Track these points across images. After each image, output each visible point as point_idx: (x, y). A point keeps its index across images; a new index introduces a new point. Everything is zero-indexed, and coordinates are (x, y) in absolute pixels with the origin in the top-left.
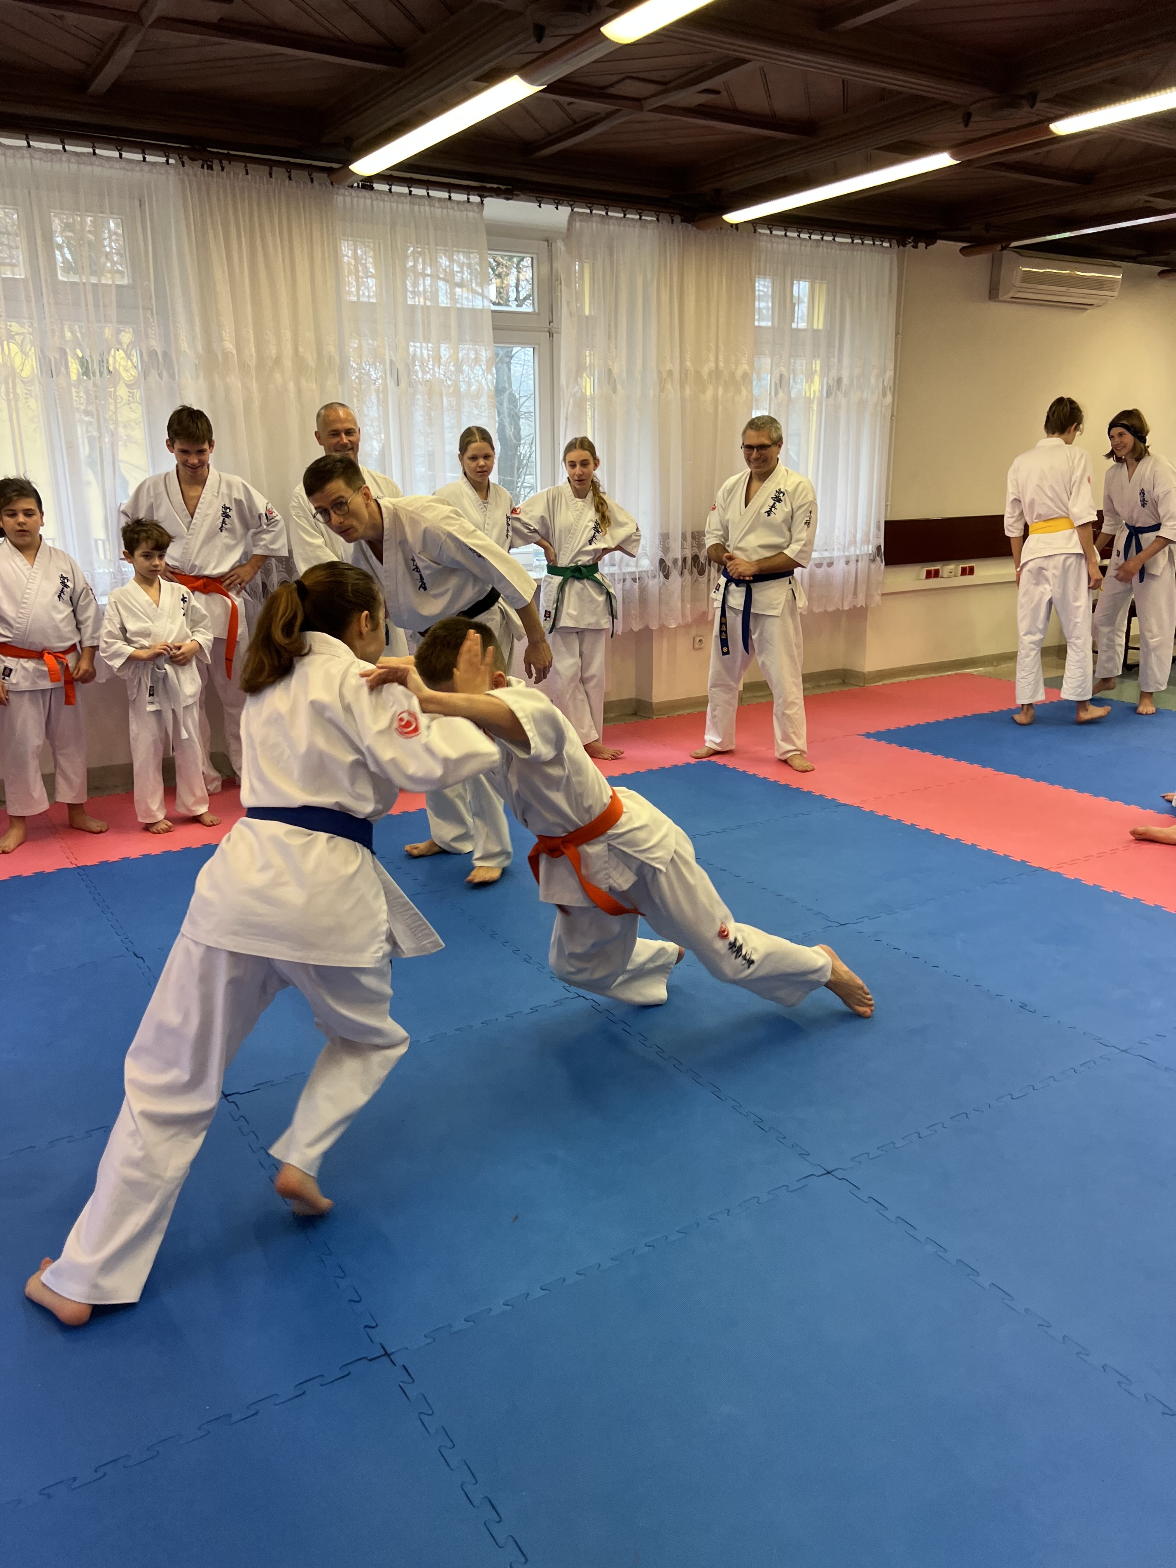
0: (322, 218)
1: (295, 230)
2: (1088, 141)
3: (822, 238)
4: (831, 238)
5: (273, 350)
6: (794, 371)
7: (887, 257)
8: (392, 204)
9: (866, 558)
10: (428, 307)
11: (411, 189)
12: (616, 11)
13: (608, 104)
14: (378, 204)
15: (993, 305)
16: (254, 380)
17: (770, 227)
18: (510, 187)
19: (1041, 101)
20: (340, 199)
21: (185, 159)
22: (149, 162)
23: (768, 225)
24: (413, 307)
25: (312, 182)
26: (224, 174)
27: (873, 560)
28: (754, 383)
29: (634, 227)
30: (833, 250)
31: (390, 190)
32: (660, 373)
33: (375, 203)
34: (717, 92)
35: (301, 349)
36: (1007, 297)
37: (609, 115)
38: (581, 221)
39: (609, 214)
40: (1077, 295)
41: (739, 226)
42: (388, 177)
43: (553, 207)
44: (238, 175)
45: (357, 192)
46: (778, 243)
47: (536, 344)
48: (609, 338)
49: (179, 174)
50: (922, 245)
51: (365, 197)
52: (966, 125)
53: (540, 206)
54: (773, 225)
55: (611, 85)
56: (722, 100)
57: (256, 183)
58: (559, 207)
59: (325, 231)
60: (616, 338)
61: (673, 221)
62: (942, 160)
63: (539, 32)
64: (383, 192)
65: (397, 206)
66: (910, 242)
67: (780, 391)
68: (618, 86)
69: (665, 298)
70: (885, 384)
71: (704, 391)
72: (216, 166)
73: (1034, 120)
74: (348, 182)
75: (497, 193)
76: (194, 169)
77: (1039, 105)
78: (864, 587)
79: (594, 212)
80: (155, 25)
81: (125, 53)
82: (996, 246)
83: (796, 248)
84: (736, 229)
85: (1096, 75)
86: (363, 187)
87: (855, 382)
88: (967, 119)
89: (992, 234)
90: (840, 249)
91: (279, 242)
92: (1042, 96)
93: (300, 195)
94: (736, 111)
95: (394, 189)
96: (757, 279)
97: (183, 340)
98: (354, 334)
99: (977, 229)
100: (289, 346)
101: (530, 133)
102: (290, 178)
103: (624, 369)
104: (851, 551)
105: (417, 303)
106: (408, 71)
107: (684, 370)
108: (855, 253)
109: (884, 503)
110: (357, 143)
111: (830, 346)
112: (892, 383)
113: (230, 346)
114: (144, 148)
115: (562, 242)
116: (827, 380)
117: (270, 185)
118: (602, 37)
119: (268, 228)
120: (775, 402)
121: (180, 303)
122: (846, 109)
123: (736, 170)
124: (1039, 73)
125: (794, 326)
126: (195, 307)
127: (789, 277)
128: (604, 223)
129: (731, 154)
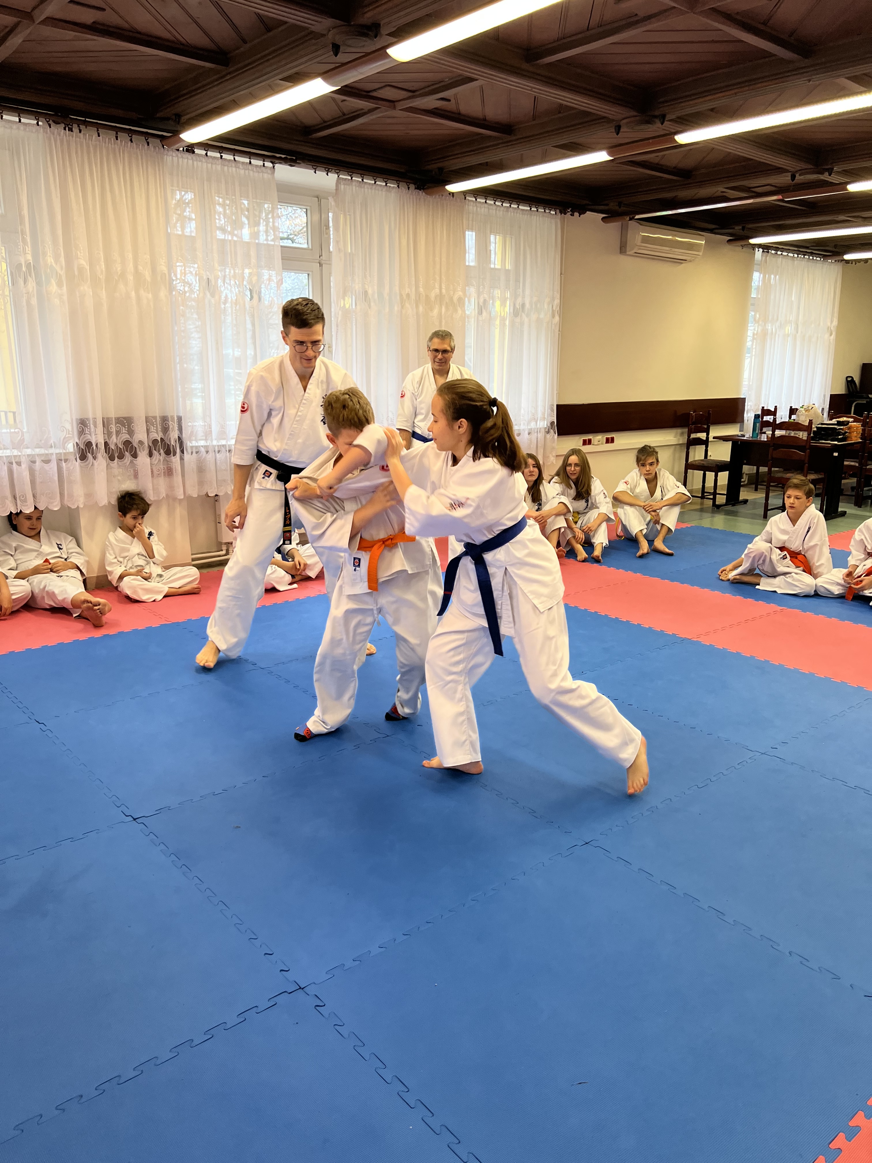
0: (155, 172)
1: (135, 179)
2: (691, 150)
3: (510, 206)
4: (516, 206)
5: (118, 268)
6: (493, 298)
7: (553, 221)
8: (208, 165)
9: (543, 430)
10: (235, 242)
11: (222, 154)
12: (396, 40)
13: (373, 103)
14: (197, 164)
15: (622, 258)
16: (104, 289)
17: (476, 196)
18: (294, 158)
19: (668, 120)
20: (169, 159)
21: (51, 122)
22: (23, 123)
24: (223, 241)
25: (148, 145)
26: (81, 135)
27: (548, 432)
28: (466, 305)
29: (382, 190)
30: (518, 214)
31: (206, 154)
32: (401, 295)
33: (195, 163)
34: (449, 100)
35: (140, 268)
36: (631, 253)
37: (371, 111)
38: (344, 184)
39: (364, 180)
40: (678, 253)
41: (455, 194)
42: (206, 146)
43: (325, 173)
44: (92, 136)
45: (182, 154)
46: (480, 207)
47: (310, 271)
48: (365, 268)
49: (47, 133)
50: (577, 214)
51: (188, 158)
52: (617, 134)
53: (315, 172)
54: (478, 195)
55: (375, 90)
56: (451, 106)
57: (105, 143)
58: (329, 174)
59: (158, 181)
60: (370, 268)
61: (409, 188)
62: (601, 156)
63: (336, 49)
64: (202, 155)
65: (212, 166)
66: (568, 212)
67: (484, 311)
68: (380, 91)
69: (404, 242)
70: (554, 309)
71: (432, 310)
72: (75, 129)
73: (662, 133)
74: (176, 147)
75: (285, 161)
76: (58, 130)
78: (542, 451)
79: (353, 178)
80: (44, 22)
81: (15, 41)
82: (625, 217)
83: (493, 212)
84: (453, 196)
85: (703, 105)
86: (187, 150)
87: (534, 306)
88: (618, 129)
89: (623, 209)
90: (522, 214)
91: (123, 188)
92: (668, 117)
93: (139, 154)
94: (459, 114)
95: (209, 153)
96: (467, 232)
97: (50, 256)
98: (180, 258)
99: (613, 205)
100: (131, 265)
101: (310, 120)
102: (132, 142)
103: (376, 291)
104: (533, 425)
105: (226, 238)
106: (231, 69)
107: (418, 294)
108: (532, 217)
109: (555, 392)
110: (184, 119)
111: (517, 281)
112: (558, 308)
113: (84, 263)
114: (19, 112)
115: (331, 199)
116: (514, 305)
117: (116, 146)
118: (388, 56)
119: (114, 177)
120: (480, 318)
121: (47, 229)
122: (534, 118)
123: (455, 155)
124: (667, 102)
125: (492, 266)
126: (60, 232)
127: (489, 232)
128: (361, 187)
129: (450, 144)
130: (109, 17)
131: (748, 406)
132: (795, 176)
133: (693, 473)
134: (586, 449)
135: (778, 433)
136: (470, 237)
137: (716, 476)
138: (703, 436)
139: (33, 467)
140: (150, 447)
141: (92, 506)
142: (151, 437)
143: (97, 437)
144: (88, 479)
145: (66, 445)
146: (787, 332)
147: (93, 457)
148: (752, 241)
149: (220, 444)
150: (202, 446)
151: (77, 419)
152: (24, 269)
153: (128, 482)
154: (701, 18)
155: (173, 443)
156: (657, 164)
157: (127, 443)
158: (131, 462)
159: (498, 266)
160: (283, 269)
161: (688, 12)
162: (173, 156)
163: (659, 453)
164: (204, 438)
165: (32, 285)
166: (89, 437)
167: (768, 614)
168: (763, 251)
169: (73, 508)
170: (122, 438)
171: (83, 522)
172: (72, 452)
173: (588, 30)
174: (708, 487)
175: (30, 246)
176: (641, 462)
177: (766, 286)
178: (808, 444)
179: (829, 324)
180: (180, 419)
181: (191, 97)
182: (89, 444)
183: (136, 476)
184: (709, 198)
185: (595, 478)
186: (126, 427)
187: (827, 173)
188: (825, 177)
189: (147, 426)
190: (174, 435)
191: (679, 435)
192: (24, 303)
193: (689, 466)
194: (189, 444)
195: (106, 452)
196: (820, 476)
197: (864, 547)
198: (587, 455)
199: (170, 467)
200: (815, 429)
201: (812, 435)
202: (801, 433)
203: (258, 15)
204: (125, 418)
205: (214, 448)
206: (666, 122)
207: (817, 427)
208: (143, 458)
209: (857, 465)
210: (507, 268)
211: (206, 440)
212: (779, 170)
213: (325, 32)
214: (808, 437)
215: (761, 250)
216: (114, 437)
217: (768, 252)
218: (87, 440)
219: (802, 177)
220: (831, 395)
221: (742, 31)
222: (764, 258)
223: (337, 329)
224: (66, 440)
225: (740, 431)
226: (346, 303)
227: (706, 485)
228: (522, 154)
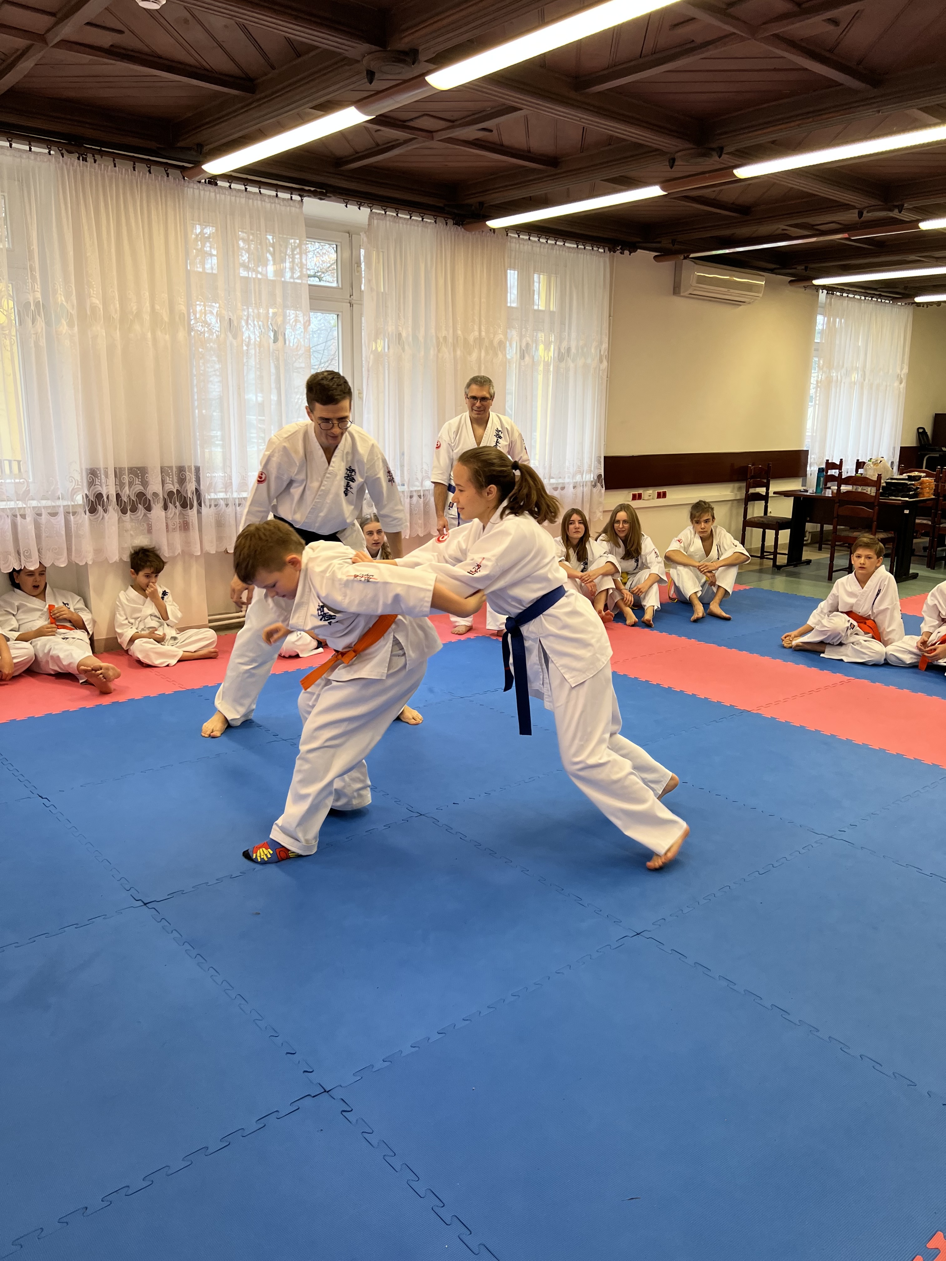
0: (175, 205)
1: (153, 212)
2: (750, 184)
3: (556, 243)
4: (562, 244)
5: (134, 307)
6: (536, 342)
7: (602, 259)
8: (232, 198)
9: (589, 484)
10: (259, 280)
11: (246, 187)
12: (434, 66)
13: (408, 133)
14: (220, 197)
15: (677, 300)
16: (118, 330)
17: (518, 232)
18: (324, 191)
19: (725, 154)
20: (190, 191)
21: (64, 151)
22: (34, 152)
23: (517, 231)
24: (247, 278)
25: (168, 176)
26: (96, 165)
27: (595, 486)
28: (507, 349)
29: (418, 226)
30: (564, 252)
31: (230, 186)
32: (437, 338)
33: (218, 196)
34: (491, 131)
35: (157, 307)
36: (686, 294)
37: (406, 142)
38: (377, 219)
39: (399, 215)
40: (735, 294)
41: (496, 231)
42: (229, 177)
43: (356, 208)
44: (108, 167)
45: (204, 186)
46: (524, 244)
47: (340, 312)
48: (399, 309)
49: (59, 163)
50: (627, 252)
51: (210, 191)
52: (672, 167)
53: (346, 206)
54: (521, 231)
55: (412, 120)
56: (493, 137)
57: (122, 174)
58: (361, 208)
59: (178, 215)
60: (404, 309)
61: (447, 224)
62: (654, 191)
63: (371, 76)
64: (225, 188)
65: (236, 200)
66: (618, 250)
67: (526, 355)
68: (418, 121)
69: (441, 282)
70: (602, 353)
71: (470, 354)
72: (90, 159)
73: (718, 167)
74: (197, 178)
75: (314, 194)
76: (72, 160)
77: (724, 156)
78: (588, 506)
79: (387, 213)
80: (58, 45)
81: (26, 66)
82: (679, 256)
83: (537, 250)
84: (494, 232)
85: (763, 137)
86: (210, 183)
87: (580, 351)
88: (672, 162)
89: (677, 247)
90: (569, 252)
91: (140, 222)
92: (727, 150)
93: (158, 186)
94: (502, 145)
95: (233, 186)
96: (509, 271)
97: (61, 294)
98: (200, 297)
99: (666, 243)
100: (148, 304)
101: (343, 150)
102: (150, 172)
103: (411, 333)
104: (578, 478)
105: (250, 276)
106: (258, 97)
107: (456, 337)
108: (580, 255)
109: (603, 443)
110: (206, 149)
111: (562, 323)
112: (606, 353)
113: (98, 302)
114: (30, 141)
115: (363, 235)
116: (559, 349)
117: (133, 177)
118: (427, 84)
119: (131, 210)
120: (522, 364)
121: (58, 266)
122: (582, 150)
123: (496, 188)
124: (726, 133)
125: (536, 307)
126: (71, 268)
127: (532, 272)
128: (395, 222)
129: (492, 177)
130: (127, 41)
131: (811, 458)
132: (863, 213)
133: (752, 531)
134: (635, 504)
135: (844, 488)
136: (512, 276)
137: (777, 534)
138: (762, 491)
139: (39, 520)
140: (165, 500)
141: (102, 563)
142: (166, 488)
143: (109, 488)
144: (98, 533)
145: (75, 496)
146: (853, 379)
147: (104, 510)
148: (816, 282)
149: (241, 496)
150: (222, 499)
151: (87, 469)
152: (32, 308)
153: (141, 537)
154: (762, 44)
155: (190, 495)
156: (714, 199)
157: (141, 495)
158: (145, 515)
159: (542, 307)
160: (311, 309)
161: (749, 39)
162: (194, 188)
163: (715, 509)
164: (224, 490)
165: (41, 323)
166: (100, 488)
167: (835, 685)
168: (827, 293)
169: (81, 564)
170: (136, 490)
171: (92, 580)
172: (81, 505)
173: (640, 57)
174: (768, 546)
175: (39, 283)
176: (695, 519)
177: (831, 329)
178: (877, 500)
179: (899, 371)
180: (197, 469)
181: (215, 125)
182: (99, 496)
183: (150, 531)
184: (769, 236)
185: (646, 536)
186: (140, 477)
187: (897, 211)
188: (895, 214)
189: (162, 476)
190: (191, 487)
191: (736, 489)
192: (32, 345)
193: (748, 523)
194: (208, 496)
195: (118, 505)
196: (890, 535)
197: (938, 614)
198: (636, 511)
199: (186, 521)
200: (884, 484)
201: (881, 491)
202: (869, 489)
203: (288, 40)
204: (138, 468)
205: (235, 501)
206: (723, 156)
207: (886, 482)
208: (157, 511)
209: (930, 523)
210: (551, 309)
211: (226, 492)
212: (846, 207)
213: (359, 58)
214: (876, 493)
215: (825, 292)
216: (127, 488)
217: (833, 294)
218: (97, 491)
219: (869, 214)
220: (901, 447)
221: (806, 58)
222: (828, 300)
223: (369, 374)
224: (74, 492)
225: (802, 486)
226: (378, 346)
227: (766, 544)
228: (568, 189)
